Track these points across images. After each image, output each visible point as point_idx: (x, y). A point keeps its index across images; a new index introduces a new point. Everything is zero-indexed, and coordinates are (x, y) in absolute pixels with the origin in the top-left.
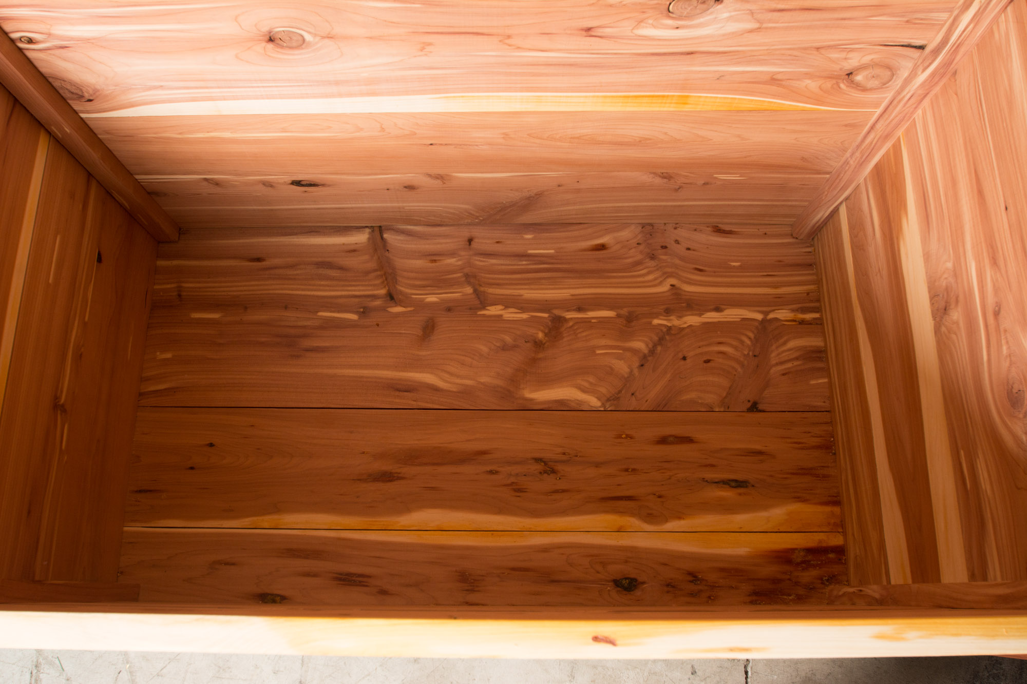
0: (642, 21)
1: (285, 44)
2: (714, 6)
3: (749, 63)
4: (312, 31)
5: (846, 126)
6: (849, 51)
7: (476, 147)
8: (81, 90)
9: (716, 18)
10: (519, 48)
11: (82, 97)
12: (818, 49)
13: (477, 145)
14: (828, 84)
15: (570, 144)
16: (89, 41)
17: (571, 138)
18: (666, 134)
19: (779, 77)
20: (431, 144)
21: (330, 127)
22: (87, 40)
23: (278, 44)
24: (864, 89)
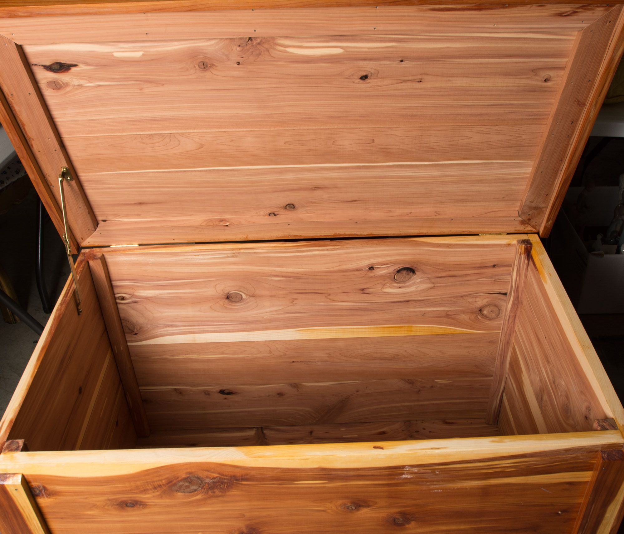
0: (384, 285)
1: (233, 300)
2: (413, 276)
3: (434, 306)
4: (246, 293)
5: (489, 342)
6: (476, 297)
7: (315, 363)
8: (134, 327)
9: (415, 282)
10: (334, 300)
11: (133, 331)
12: (462, 296)
13: (315, 362)
14: (473, 317)
15: (361, 360)
16: (149, 299)
17: (361, 356)
18: (405, 351)
19: (449, 313)
20: (293, 362)
21: (245, 351)
22: (147, 298)
23: (230, 300)
24: (490, 319)
